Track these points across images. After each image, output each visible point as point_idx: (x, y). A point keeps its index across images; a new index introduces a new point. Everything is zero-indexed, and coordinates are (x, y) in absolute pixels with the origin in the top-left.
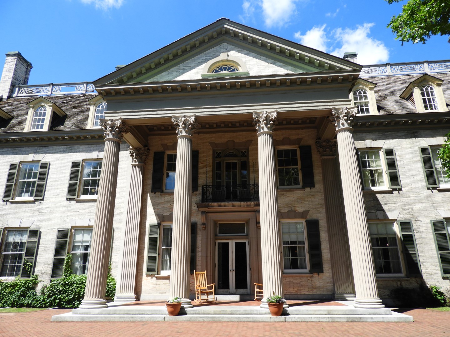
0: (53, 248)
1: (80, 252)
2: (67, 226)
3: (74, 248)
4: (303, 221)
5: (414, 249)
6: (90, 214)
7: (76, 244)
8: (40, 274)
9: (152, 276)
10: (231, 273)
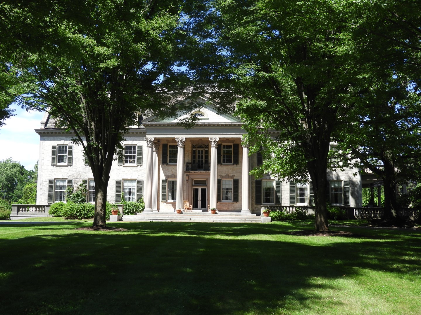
0: (114, 189)
1: (127, 191)
2: (120, 179)
3: (124, 189)
4: (232, 180)
5: (280, 193)
6: (131, 173)
7: (125, 187)
8: (110, 201)
9: (164, 202)
10: (199, 202)
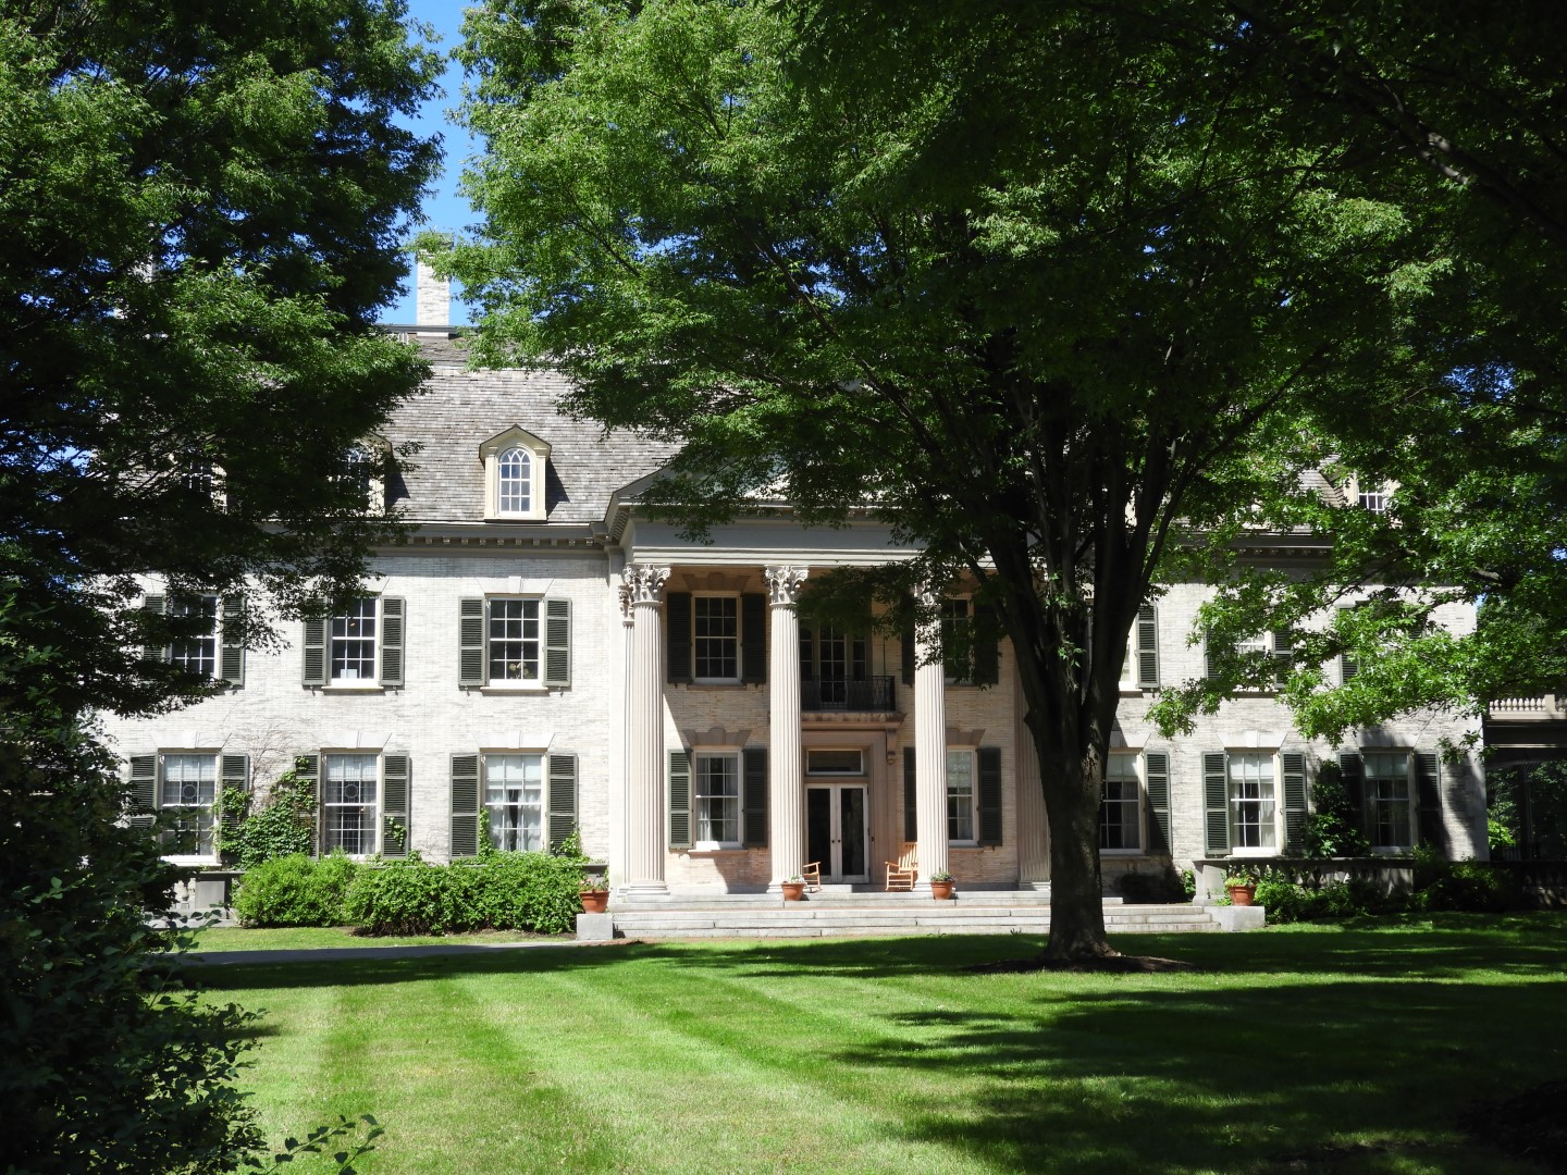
0: (444, 795)
1: (500, 803)
2: (470, 747)
3: (488, 794)
4: (972, 749)
5: (1164, 804)
6: (518, 722)
7: (491, 787)
8: (424, 849)
9: (682, 852)
10: (833, 846)
